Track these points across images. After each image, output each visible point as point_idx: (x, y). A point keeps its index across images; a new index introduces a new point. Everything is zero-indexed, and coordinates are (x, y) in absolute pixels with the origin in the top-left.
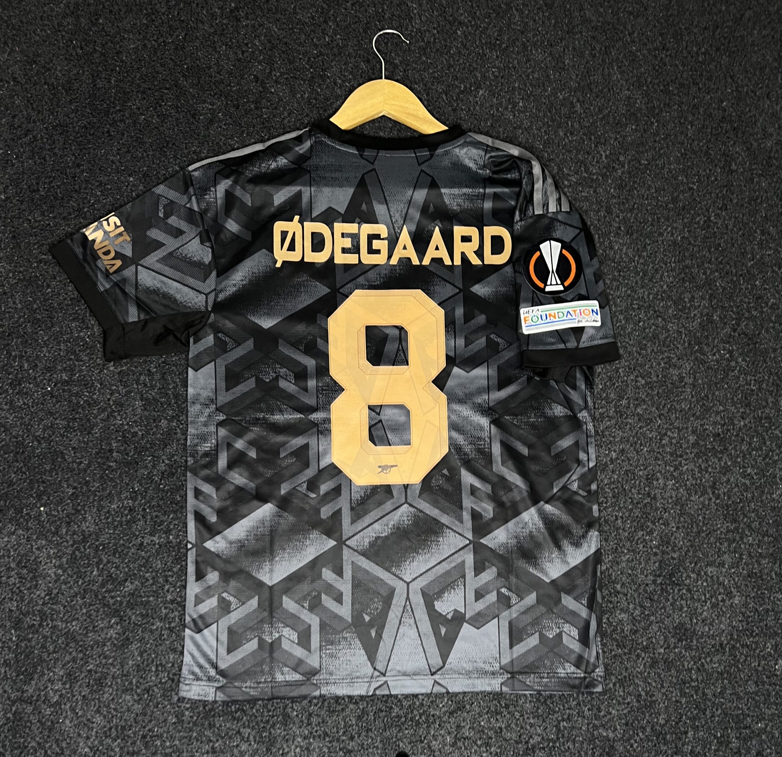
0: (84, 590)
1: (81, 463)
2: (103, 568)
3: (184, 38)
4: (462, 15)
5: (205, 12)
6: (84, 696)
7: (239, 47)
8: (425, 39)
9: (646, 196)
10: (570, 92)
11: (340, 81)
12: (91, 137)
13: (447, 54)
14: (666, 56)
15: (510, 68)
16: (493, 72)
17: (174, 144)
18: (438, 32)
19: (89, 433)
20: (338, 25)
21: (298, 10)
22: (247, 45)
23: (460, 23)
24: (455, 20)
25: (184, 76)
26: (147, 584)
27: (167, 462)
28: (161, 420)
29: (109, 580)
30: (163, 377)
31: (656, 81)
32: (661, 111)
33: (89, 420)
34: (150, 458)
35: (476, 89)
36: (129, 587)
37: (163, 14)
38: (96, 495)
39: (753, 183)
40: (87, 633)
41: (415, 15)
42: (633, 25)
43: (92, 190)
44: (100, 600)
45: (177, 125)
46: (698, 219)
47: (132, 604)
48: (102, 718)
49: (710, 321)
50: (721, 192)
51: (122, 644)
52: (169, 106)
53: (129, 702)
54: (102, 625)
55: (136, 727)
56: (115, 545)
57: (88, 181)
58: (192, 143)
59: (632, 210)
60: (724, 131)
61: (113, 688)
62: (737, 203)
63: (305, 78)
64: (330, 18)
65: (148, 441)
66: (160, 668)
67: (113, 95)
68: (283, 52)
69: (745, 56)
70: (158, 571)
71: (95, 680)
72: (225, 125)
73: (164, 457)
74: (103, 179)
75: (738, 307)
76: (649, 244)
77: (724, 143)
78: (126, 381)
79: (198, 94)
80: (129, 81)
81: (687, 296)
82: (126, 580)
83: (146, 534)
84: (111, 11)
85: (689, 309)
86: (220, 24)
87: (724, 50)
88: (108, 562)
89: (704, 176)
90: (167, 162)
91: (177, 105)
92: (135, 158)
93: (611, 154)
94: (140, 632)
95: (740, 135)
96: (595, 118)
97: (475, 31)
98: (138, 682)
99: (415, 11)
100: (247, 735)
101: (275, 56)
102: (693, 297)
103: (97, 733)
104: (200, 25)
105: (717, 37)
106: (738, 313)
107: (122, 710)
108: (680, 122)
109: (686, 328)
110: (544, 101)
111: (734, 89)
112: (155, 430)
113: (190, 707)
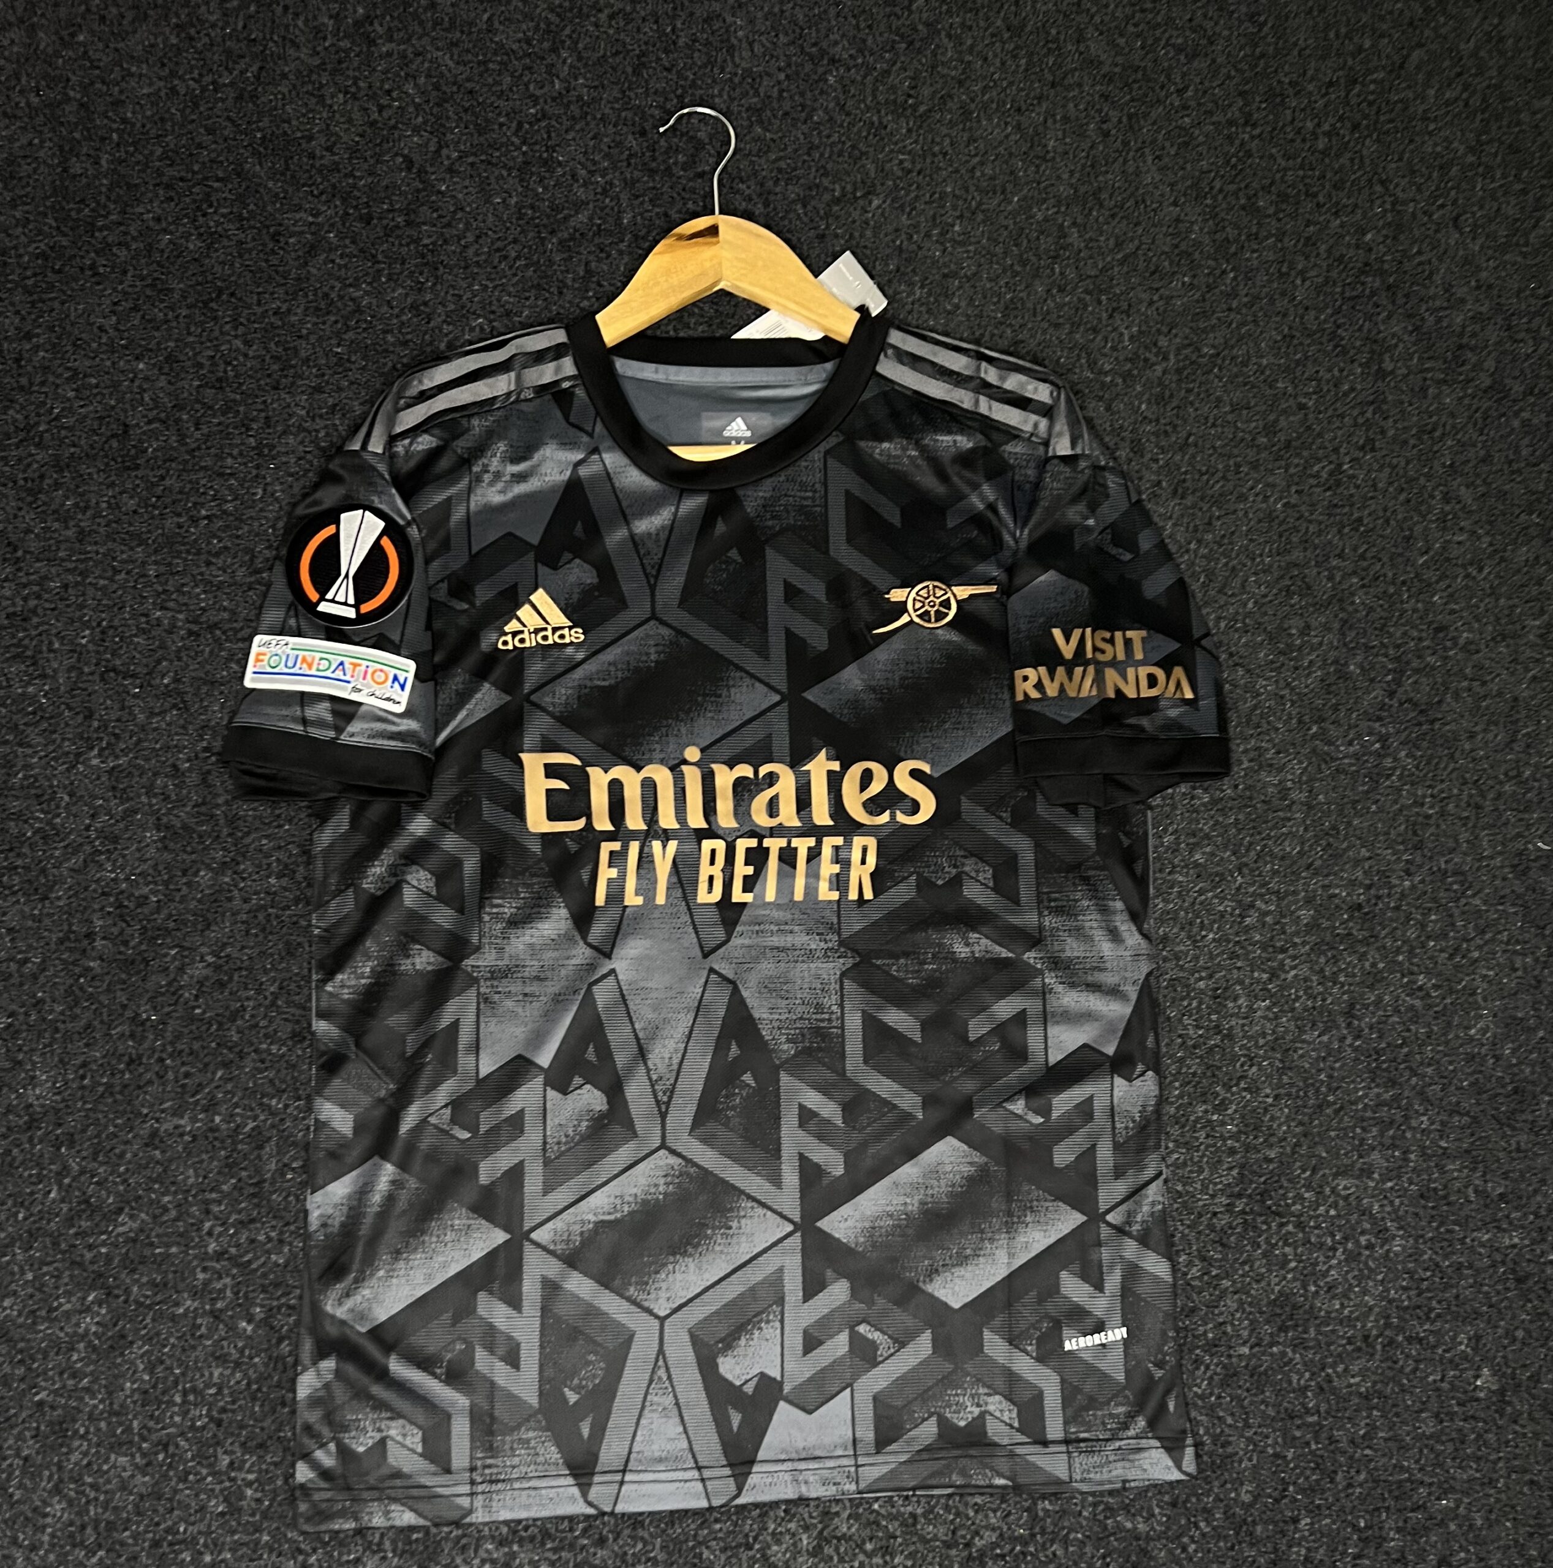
0: (29, 1232)
1: (26, 961)
2: (70, 1186)
3: (257, 78)
4: (836, 43)
5: (300, 23)
6: (26, 1459)
7: (373, 97)
8: (762, 90)
9: (1211, 421)
10: (1059, 204)
11: (584, 172)
12: (57, 277)
13: (805, 122)
14: (1253, 138)
15: (934, 155)
16: (901, 162)
17: (232, 294)
18: (787, 77)
19: (45, 898)
20: (580, 59)
21: (496, 25)
22: (389, 92)
23: (833, 61)
24: (823, 53)
25: (255, 153)
26: (165, 1218)
27: (210, 959)
28: (198, 871)
29: (84, 1211)
30: (204, 780)
31: (1232, 187)
32: (1243, 247)
33: (43, 871)
34: (173, 952)
35: (864, 196)
36: (126, 1225)
37: (213, 26)
38: (57, 1030)
39: (1425, 397)
40: (34, 1323)
41: (740, 41)
42: (1184, 75)
43: (57, 386)
44: (63, 1252)
45: (241, 256)
46: (1316, 468)
47: (132, 1262)
48: (64, 1505)
49: (1343, 676)
50: (1363, 413)
51: (111, 1347)
52: (224, 216)
53: (125, 1470)
54: (68, 1307)
55: (138, 1523)
56: (98, 1136)
57: (48, 367)
58: (272, 293)
59: (1184, 447)
60: (1367, 291)
61: (89, 1440)
62: (1394, 439)
63: (511, 164)
64: (563, 42)
65: (170, 915)
66: (191, 1398)
67: (104, 189)
68: (466, 110)
69: (1411, 141)
70: (188, 1191)
71: (51, 1424)
72: (342, 256)
73: (204, 950)
74: (83, 364)
75: (1398, 646)
76: (1219, 518)
77: (1369, 317)
78: (124, 790)
79: (286, 191)
80: (138, 163)
81: (1295, 625)
82: (120, 1211)
83: (163, 1111)
84: (103, 19)
85: (1300, 649)
86: (332, 50)
87: (1367, 127)
88: (82, 1172)
89: (1328, 382)
90: (216, 333)
91: (241, 214)
92: (149, 321)
93: (1140, 332)
94: (148, 1321)
95: (1400, 301)
96: (1109, 259)
97: (865, 77)
98: (145, 1427)
99: (740, 33)
100: (376, 1540)
101: (448, 118)
102: (1308, 627)
103: (53, 1536)
104: (291, 52)
105: (1354, 101)
106: (1397, 659)
107: (108, 1487)
108: (1279, 271)
109: (1293, 689)
110: (1005, 223)
111: (1388, 206)
112: (185, 889)
113: (257, 1480)
